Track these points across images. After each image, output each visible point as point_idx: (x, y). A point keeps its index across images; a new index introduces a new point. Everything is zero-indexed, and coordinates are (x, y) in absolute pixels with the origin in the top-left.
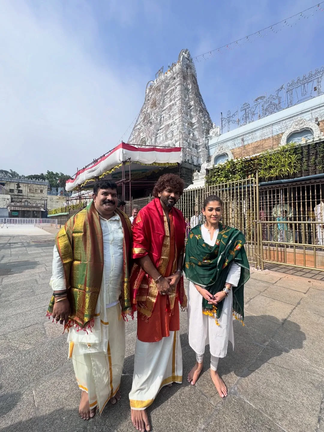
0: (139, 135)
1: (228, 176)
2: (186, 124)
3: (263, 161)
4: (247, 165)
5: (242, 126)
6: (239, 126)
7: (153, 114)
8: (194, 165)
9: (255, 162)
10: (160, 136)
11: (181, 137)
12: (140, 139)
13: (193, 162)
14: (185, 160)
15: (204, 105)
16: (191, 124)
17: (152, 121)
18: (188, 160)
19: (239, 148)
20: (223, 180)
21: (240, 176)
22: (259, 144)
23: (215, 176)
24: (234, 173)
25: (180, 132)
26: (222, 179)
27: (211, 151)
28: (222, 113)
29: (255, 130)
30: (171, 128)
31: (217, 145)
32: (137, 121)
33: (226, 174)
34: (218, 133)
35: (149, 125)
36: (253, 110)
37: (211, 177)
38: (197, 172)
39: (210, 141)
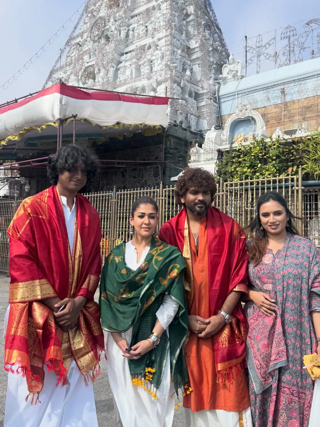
0: (80, 58)
1: (254, 166)
2: (179, 52)
3: (311, 146)
4: (287, 150)
5: (282, 66)
6: (277, 66)
7: (112, 20)
8: (191, 132)
9: (299, 146)
10: (125, 67)
11: (169, 76)
12: (84, 68)
13: (190, 127)
14: (175, 122)
15: (213, 13)
16: (188, 51)
17: (109, 33)
18: (181, 122)
19: (276, 106)
20: (246, 172)
21: (276, 168)
22: (311, 103)
23: (233, 162)
24: (264, 161)
25: (167, 65)
26: (245, 170)
27: (223, 106)
28: (246, 37)
29: (304, 76)
30: (148, 55)
31: (236, 96)
32: (75, 28)
33: (252, 162)
34: (239, 74)
35: (103, 41)
36: (302, 40)
37: (227, 164)
38: (198, 148)
39: (222, 86)
